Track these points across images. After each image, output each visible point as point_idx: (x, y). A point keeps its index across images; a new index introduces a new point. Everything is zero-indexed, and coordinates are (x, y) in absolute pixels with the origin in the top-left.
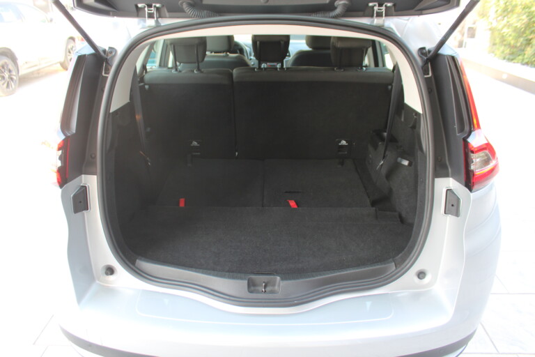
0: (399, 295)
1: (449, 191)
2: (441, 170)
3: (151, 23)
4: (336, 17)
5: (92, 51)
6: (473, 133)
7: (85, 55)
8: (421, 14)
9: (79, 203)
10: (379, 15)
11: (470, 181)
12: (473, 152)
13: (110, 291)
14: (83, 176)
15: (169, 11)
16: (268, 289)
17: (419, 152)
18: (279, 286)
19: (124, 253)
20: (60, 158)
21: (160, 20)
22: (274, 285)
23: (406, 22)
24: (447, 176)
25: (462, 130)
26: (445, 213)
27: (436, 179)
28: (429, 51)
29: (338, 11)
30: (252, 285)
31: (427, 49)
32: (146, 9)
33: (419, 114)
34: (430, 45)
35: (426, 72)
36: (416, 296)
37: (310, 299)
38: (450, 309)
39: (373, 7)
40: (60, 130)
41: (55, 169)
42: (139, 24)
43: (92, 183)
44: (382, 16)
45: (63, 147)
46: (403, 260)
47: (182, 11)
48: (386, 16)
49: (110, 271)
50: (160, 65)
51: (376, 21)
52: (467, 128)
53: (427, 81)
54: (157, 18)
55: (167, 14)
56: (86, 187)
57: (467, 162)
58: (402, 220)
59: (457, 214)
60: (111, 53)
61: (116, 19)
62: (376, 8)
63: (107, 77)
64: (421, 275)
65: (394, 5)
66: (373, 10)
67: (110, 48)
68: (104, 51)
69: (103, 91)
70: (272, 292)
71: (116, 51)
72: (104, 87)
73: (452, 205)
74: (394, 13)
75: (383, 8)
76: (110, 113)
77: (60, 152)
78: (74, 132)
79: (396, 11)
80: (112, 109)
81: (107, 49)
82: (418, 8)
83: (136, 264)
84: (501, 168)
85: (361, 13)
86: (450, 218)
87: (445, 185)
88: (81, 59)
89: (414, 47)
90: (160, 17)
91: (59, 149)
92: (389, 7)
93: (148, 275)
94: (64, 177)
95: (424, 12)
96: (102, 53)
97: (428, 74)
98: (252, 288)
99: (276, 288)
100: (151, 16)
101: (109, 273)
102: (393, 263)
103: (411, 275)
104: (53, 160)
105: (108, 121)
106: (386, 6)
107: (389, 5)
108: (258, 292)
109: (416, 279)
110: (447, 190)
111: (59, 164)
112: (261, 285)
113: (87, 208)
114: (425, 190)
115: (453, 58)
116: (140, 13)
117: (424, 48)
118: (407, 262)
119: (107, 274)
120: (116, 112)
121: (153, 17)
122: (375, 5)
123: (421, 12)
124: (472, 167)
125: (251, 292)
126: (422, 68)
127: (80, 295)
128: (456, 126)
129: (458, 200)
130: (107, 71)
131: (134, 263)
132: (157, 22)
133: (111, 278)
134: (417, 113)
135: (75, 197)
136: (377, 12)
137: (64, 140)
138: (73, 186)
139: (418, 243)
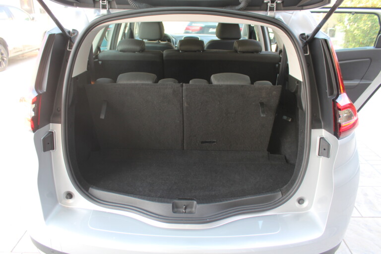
0: (284, 216)
1: (322, 139)
2: (316, 123)
3: (104, 12)
4: (240, 10)
5: (60, 31)
6: (340, 96)
7: (54, 34)
8: (302, 9)
9: (47, 144)
10: (272, 9)
11: (338, 131)
12: (340, 110)
13: (69, 211)
14: (51, 124)
15: (118, 4)
16: (188, 210)
17: (300, 111)
18: (196, 208)
19: (80, 182)
20: (34, 110)
21: (110, 10)
22: (192, 208)
23: (291, 15)
24: (320, 127)
25: (332, 93)
26: (319, 155)
27: (312, 130)
28: (308, 36)
29: (242, 5)
30: (175, 208)
31: (306, 35)
32: (101, 2)
33: (300, 82)
34: (308, 32)
35: (305, 52)
36: (297, 217)
37: (219, 218)
38: (323, 227)
39: (267, 3)
40: (34, 89)
41: (30, 118)
42: (95, 13)
43: (58, 129)
44: (274, 10)
45: (36, 101)
46: (288, 190)
47: (128, 4)
48: (276, 10)
49: (70, 195)
50: (110, 49)
51: (270, 14)
52: (335, 92)
53: (306, 58)
54: (109, 9)
55: (116, 6)
56: (53, 132)
57: (336, 116)
58: (287, 161)
59: (328, 156)
60: (74, 33)
61: (78, 9)
62: (269, 4)
63: (70, 51)
64: (301, 201)
65: (283, 2)
66: (267, 6)
67: (73, 30)
68: (69, 32)
69: (67, 62)
70: (191, 213)
71: (78, 32)
72: (68, 59)
73: (324, 149)
74: (282, 8)
75: (275, 4)
76: (72, 78)
77: (34, 105)
78: (45, 91)
79: (284, 6)
80: (74, 75)
81: (71, 31)
82: (300, 4)
83: (89, 191)
84: (359, 121)
85: (258, 8)
86: (322, 159)
87: (319, 134)
88: (51, 37)
89: (297, 32)
90: (111, 8)
91: (33, 103)
92: (279, 3)
93: (98, 199)
94: (36, 124)
95: (304, 7)
96: (68, 34)
97: (307, 53)
98: (176, 210)
99: (194, 209)
100: (104, 7)
101: (69, 197)
102: (280, 193)
103: (293, 201)
104: (28, 111)
105: (70, 83)
106: (276, 3)
108: (180, 212)
109: (297, 204)
110: (321, 138)
111: (33, 114)
112: (182, 208)
113: (53, 148)
114: (304, 138)
115: (326, 41)
116: (96, 5)
117: (304, 34)
118: (290, 191)
119: (67, 198)
120: (77, 77)
121: (106, 8)
122: (269, 2)
123: (302, 7)
124: (339, 121)
125: (174, 212)
126: (303, 48)
127: (46, 214)
128: (327, 91)
129: (329, 145)
130: (71, 47)
131: (87, 190)
132: (108, 11)
133: (71, 201)
134: (298, 82)
135: (44, 140)
136: (270, 7)
137: (37, 96)
138: (43, 131)
139: (299, 177)
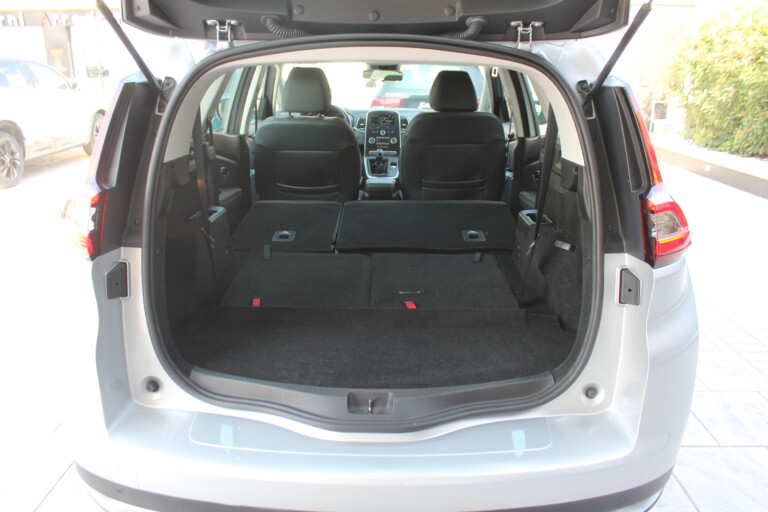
0: (558, 421)
1: (624, 271)
2: (612, 243)
3: (223, 45)
4: (469, 38)
5: (144, 79)
6: (653, 188)
7: (134, 84)
8: (580, 37)
9: (115, 285)
10: (525, 38)
11: (651, 254)
12: (653, 212)
13: (152, 416)
14: (122, 248)
15: (248, 30)
16: (376, 409)
17: (582, 222)
18: (392, 403)
19: (175, 360)
20: (94, 218)
21: (235, 42)
22: (384, 404)
23: (560, 48)
24: (620, 250)
25: (638, 185)
26: (620, 302)
27: (606, 255)
28: (591, 85)
29: (470, 31)
30: (353, 403)
31: (589, 83)
32: (218, 27)
33: (581, 167)
34: (592, 79)
35: (588, 113)
36: (585, 423)
37: (441, 420)
38: (633, 436)
39: (516, 27)
40: (95, 181)
41: (86, 234)
42: (206, 48)
43: (135, 258)
44: (528, 40)
45: (100, 203)
46: (565, 371)
47: (266, 30)
48: (533, 40)
49: (154, 385)
50: (228, 132)
51: (521, 46)
52: (644, 183)
53: (590, 124)
54: (232, 40)
55: (245, 35)
56: (125, 264)
57: (647, 227)
58: (563, 325)
59: (636, 302)
60: (168, 84)
61: (177, 41)
62: (520, 29)
63: (161, 117)
64: (590, 392)
65: (544, 25)
66: (517, 32)
67: (167, 78)
68: (160, 81)
69: (155, 135)
70: (381, 413)
71: (175, 82)
72: (157, 129)
73: (630, 290)
74: (544, 36)
75: (530, 29)
76: (163, 164)
77: (94, 210)
78: (114, 185)
79: (546, 33)
80: (167, 159)
81: (163, 80)
82: (574, 28)
83: (191, 376)
84: (692, 236)
85: (501, 36)
86: (627, 309)
87: (618, 263)
88: (128, 89)
89: (573, 79)
90: (235, 38)
91: (93, 206)
92: (538, 27)
93: (205, 390)
94: (98, 245)
95: (583, 34)
96: (157, 84)
97: (591, 115)
98: (354, 408)
99: (388, 407)
100: (223, 37)
101: (152, 388)
102: (551, 377)
103: (576, 390)
104: (84, 221)
105: (160, 175)
106: (533, 26)
107: (537, 24)
108: (362, 412)
109: (583, 398)
110: (622, 270)
111: (91, 226)
112: (367, 404)
113: (126, 295)
114: (591, 272)
115: (623, 91)
116: (209, 33)
117: (584, 82)
118: (570, 372)
119: (148, 389)
120: (172, 164)
121: (227, 39)
122: (519, 25)
123: (579, 34)
124: (654, 234)
125: (352, 412)
126: (583, 106)
127: (110, 417)
128: (630, 181)
129: (637, 281)
130: (162, 109)
131: (187, 374)
132: (231, 44)
133: (156, 396)
134: (577, 167)
135: (111, 276)
136: (522, 35)
137: (99, 194)
138: (109, 259)
139: (584, 345)
